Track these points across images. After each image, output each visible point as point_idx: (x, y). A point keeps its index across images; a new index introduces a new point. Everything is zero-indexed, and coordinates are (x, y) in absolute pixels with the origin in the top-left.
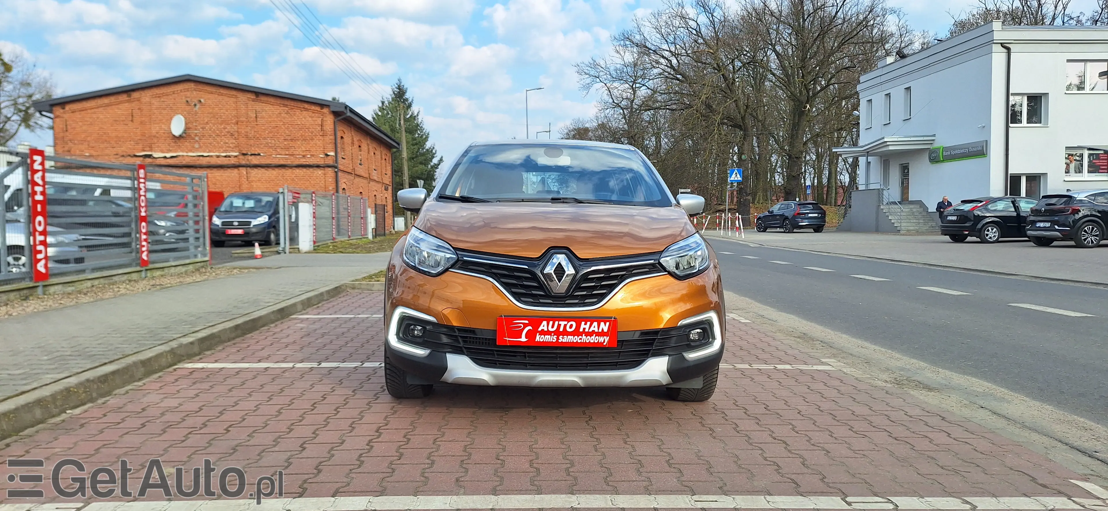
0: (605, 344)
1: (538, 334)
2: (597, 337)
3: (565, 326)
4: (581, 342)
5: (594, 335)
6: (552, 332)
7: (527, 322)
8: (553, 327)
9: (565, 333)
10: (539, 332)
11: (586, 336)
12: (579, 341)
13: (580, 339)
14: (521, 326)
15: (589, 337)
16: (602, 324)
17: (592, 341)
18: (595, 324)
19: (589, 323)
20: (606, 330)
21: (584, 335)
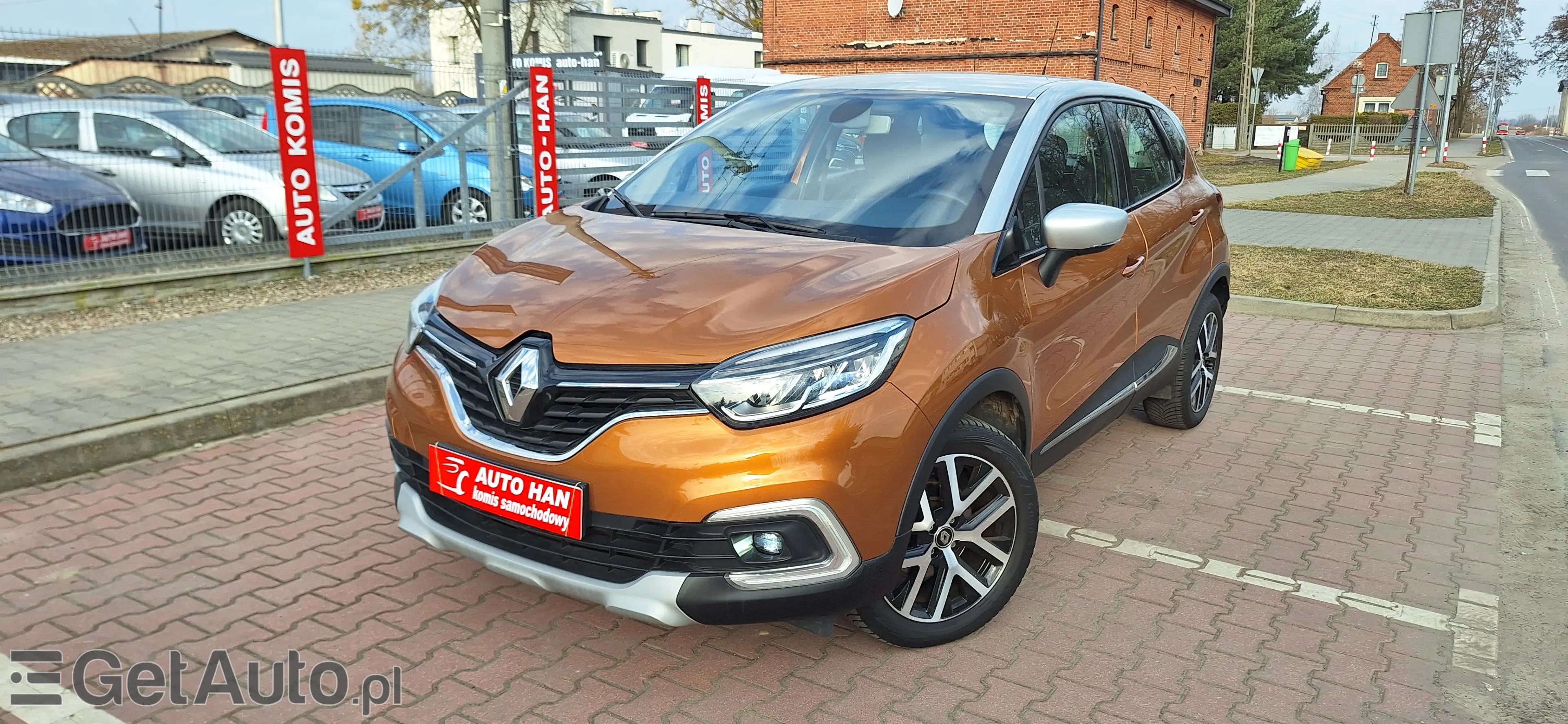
0: (563, 530)
1: (476, 487)
2: (553, 515)
3: (509, 482)
4: (529, 518)
5: (549, 510)
6: (493, 489)
7: (462, 462)
8: (493, 481)
9: (508, 495)
10: (476, 484)
11: (538, 508)
12: (528, 515)
13: (530, 512)
15: (541, 511)
16: (560, 492)
17: (545, 520)
18: (550, 490)
19: (541, 486)
20: (565, 506)
21: (534, 505)
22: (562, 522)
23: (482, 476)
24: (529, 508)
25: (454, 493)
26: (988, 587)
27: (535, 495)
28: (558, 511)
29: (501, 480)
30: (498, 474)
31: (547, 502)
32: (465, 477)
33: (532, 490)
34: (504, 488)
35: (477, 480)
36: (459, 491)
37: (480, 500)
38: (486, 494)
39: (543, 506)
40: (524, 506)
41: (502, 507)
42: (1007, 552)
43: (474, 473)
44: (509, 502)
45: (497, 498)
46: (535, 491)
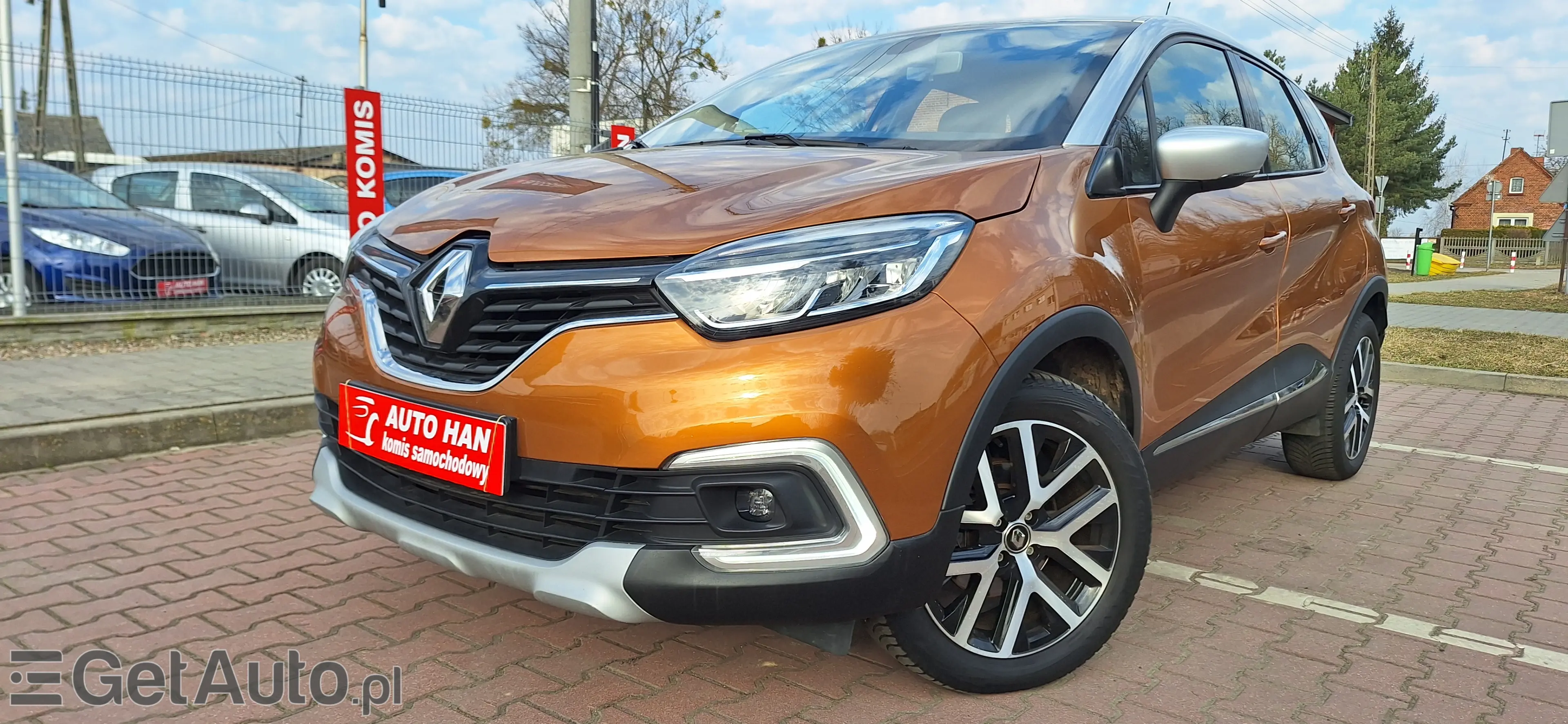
0: (482, 483)
1: (385, 433)
2: (470, 463)
3: (422, 421)
4: (443, 469)
5: (466, 456)
7: (371, 401)
8: (404, 423)
10: (387, 429)
11: (453, 455)
12: (441, 466)
14: (364, 410)
15: (456, 459)
16: (479, 430)
17: (461, 472)
18: (468, 428)
19: (457, 424)
20: (484, 450)
21: (449, 452)
22: (480, 471)
23: (392, 420)
24: (443, 456)
25: (363, 444)
26: (1080, 615)
27: (450, 437)
28: (476, 457)
29: (414, 419)
30: (410, 411)
31: (464, 445)
32: (376, 421)
33: (448, 431)
34: (416, 432)
35: (387, 424)
36: (368, 441)
37: (389, 451)
38: (398, 443)
39: (459, 452)
40: (437, 454)
41: (414, 458)
42: (1106, 567)
43: (384, 416)
44: (421, 449)
45: (408, 445)
46: (450, 430)
